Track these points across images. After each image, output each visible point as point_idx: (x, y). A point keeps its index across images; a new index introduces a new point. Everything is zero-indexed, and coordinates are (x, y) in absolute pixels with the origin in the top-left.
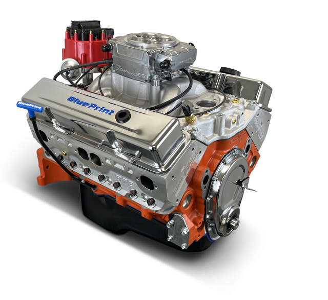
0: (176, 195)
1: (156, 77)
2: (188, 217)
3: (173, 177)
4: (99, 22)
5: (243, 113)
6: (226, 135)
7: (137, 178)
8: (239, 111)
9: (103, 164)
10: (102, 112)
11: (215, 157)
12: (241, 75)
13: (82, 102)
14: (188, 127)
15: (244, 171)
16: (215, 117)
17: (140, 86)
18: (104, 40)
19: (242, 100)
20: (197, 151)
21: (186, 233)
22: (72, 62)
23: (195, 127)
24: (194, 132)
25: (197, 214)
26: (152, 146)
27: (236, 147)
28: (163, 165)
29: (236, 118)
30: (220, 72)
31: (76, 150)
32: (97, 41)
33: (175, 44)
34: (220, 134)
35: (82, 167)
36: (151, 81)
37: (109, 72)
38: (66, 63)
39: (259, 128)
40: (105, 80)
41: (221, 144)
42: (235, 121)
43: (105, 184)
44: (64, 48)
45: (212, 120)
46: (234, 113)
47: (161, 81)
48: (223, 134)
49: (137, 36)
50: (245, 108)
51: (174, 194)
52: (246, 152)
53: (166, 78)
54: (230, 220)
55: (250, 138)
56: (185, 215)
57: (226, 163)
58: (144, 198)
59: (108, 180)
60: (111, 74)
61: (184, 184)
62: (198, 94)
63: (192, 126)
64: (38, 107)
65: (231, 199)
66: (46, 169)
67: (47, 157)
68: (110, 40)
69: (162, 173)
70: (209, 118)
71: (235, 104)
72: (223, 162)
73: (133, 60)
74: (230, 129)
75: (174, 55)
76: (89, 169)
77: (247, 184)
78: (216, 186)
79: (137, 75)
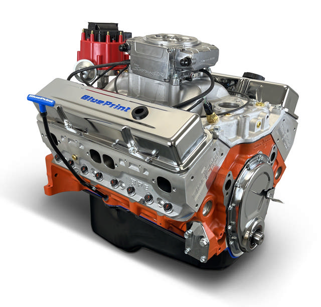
0: (196, 199)
1: (176, 76)
2: (208, 226)
3: (192, 177)
4: (117, 24)
5: (268, 117)
6: (249, 138)
7: (153, 180)
8: (264, 114)
9: (116, 166)
10: (118, 109)
11: (238, 161)
12: (265, 80)
13: (97, 100)
14: (209, 127)
15: (269, 180)
16: (238, 118)
17: (158, 86)
18: (121, 42)
19: (267, 103)
20: (218, 153)
21: (206, 244)
22: (87, 63)
23: (217, 126)
24: (216, 131)
25: (218, 224)
26: (171, 142)
27: (261, 152)
28: (182, 164)
29: (261, 121)
30: (243, 77)
31: (88, 153)
32: (114, 43)
33: (196, 44)
34: (243, 136)
35: (93, 172)
36: (170, 80)
37: (126, 74)
38: (81, 64)
39: (285, 135)
40: (121, 82)
41: (245, 148)
42: (260, 124)
43: (118, 189)
44: (79, 50)
45: (235, 121)
46: (259, 116)
47: (181, 81)
48: (247, 137)
49: (156, 35)
50: (270, 113)
51: (194, 197)
52: (272, 160)
53: (187, 79)
54: (254, 234)
55: (275, 145)
56: (204, 224)
57: (250, 169)
58: (159, 203)
59: (121, 185)
60: (128, 76)
61: (203, 189)
62: (219, 97)
63: (214, 126)
64: (50, 101)
65: (255, 210)
66: (55, 177)
67: (56, 162)
68: (128, 40)
69: (181, 172)
70: (232, 118)
71: (259, 107)
72: (247, 168)
73: (152, 58)
74: (254, 133)
75: (195, 53)
76: (101, 173)
77: (272, 195)
78: (239, 194)
79: (156, 74)
